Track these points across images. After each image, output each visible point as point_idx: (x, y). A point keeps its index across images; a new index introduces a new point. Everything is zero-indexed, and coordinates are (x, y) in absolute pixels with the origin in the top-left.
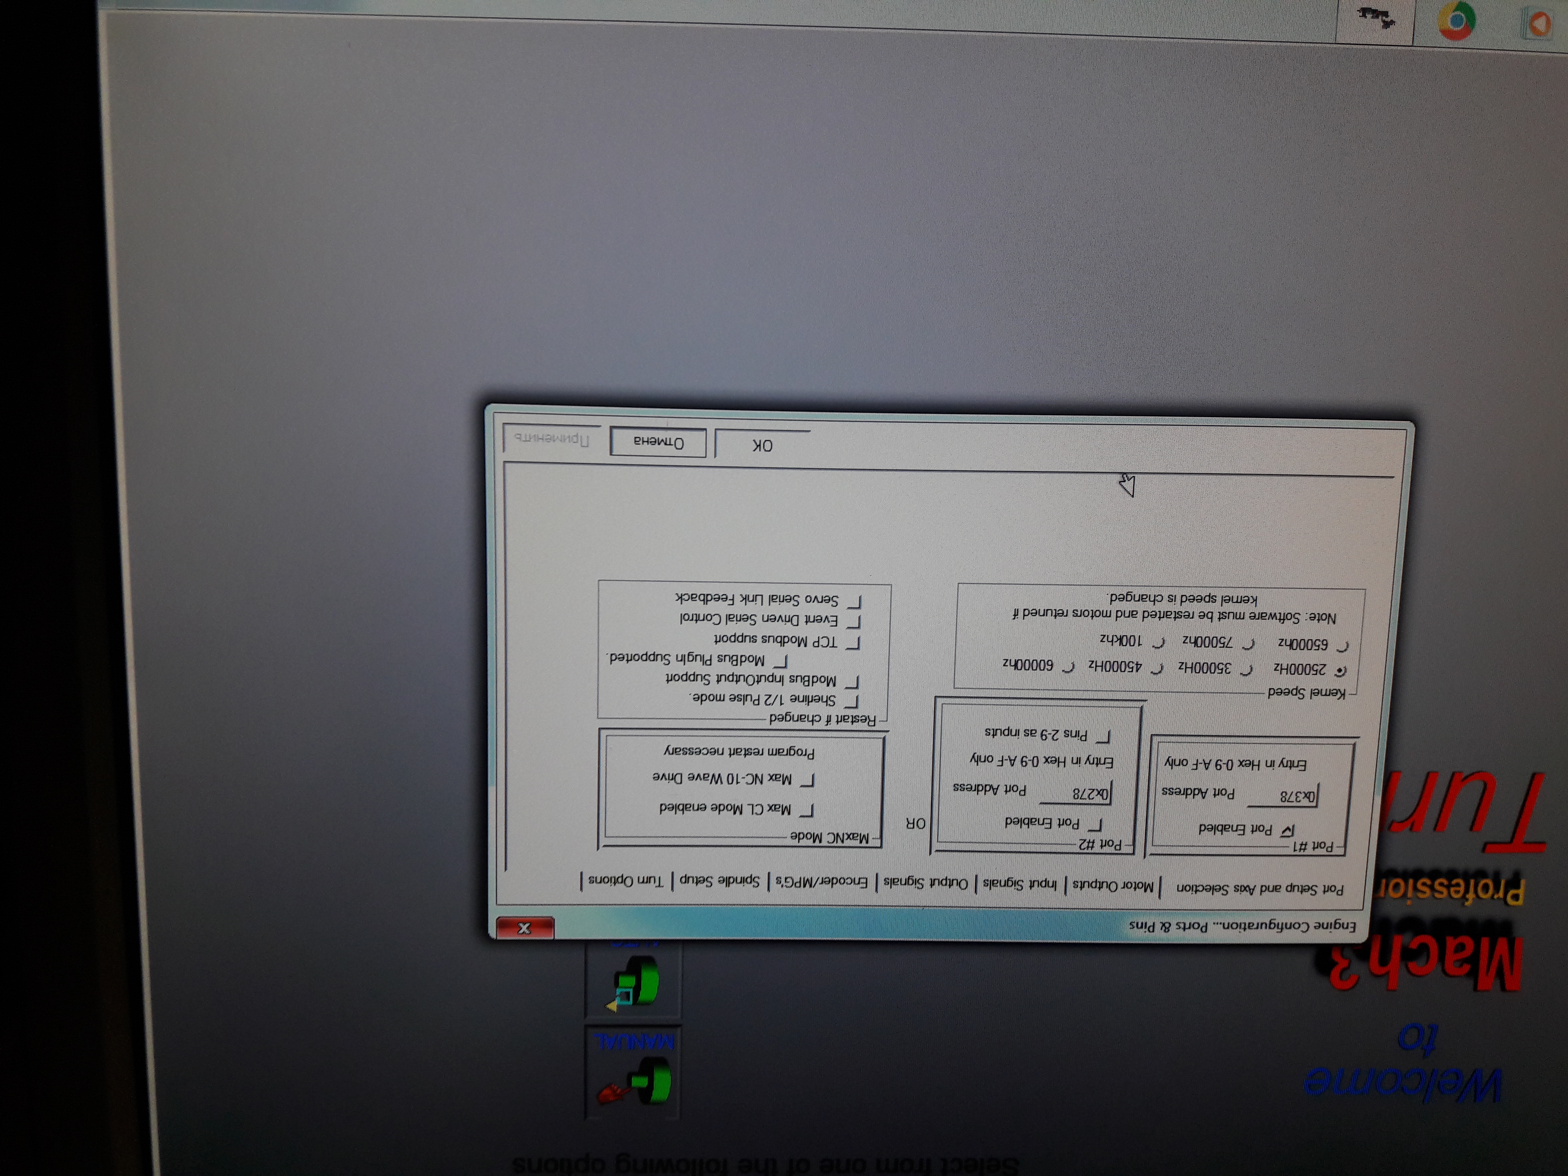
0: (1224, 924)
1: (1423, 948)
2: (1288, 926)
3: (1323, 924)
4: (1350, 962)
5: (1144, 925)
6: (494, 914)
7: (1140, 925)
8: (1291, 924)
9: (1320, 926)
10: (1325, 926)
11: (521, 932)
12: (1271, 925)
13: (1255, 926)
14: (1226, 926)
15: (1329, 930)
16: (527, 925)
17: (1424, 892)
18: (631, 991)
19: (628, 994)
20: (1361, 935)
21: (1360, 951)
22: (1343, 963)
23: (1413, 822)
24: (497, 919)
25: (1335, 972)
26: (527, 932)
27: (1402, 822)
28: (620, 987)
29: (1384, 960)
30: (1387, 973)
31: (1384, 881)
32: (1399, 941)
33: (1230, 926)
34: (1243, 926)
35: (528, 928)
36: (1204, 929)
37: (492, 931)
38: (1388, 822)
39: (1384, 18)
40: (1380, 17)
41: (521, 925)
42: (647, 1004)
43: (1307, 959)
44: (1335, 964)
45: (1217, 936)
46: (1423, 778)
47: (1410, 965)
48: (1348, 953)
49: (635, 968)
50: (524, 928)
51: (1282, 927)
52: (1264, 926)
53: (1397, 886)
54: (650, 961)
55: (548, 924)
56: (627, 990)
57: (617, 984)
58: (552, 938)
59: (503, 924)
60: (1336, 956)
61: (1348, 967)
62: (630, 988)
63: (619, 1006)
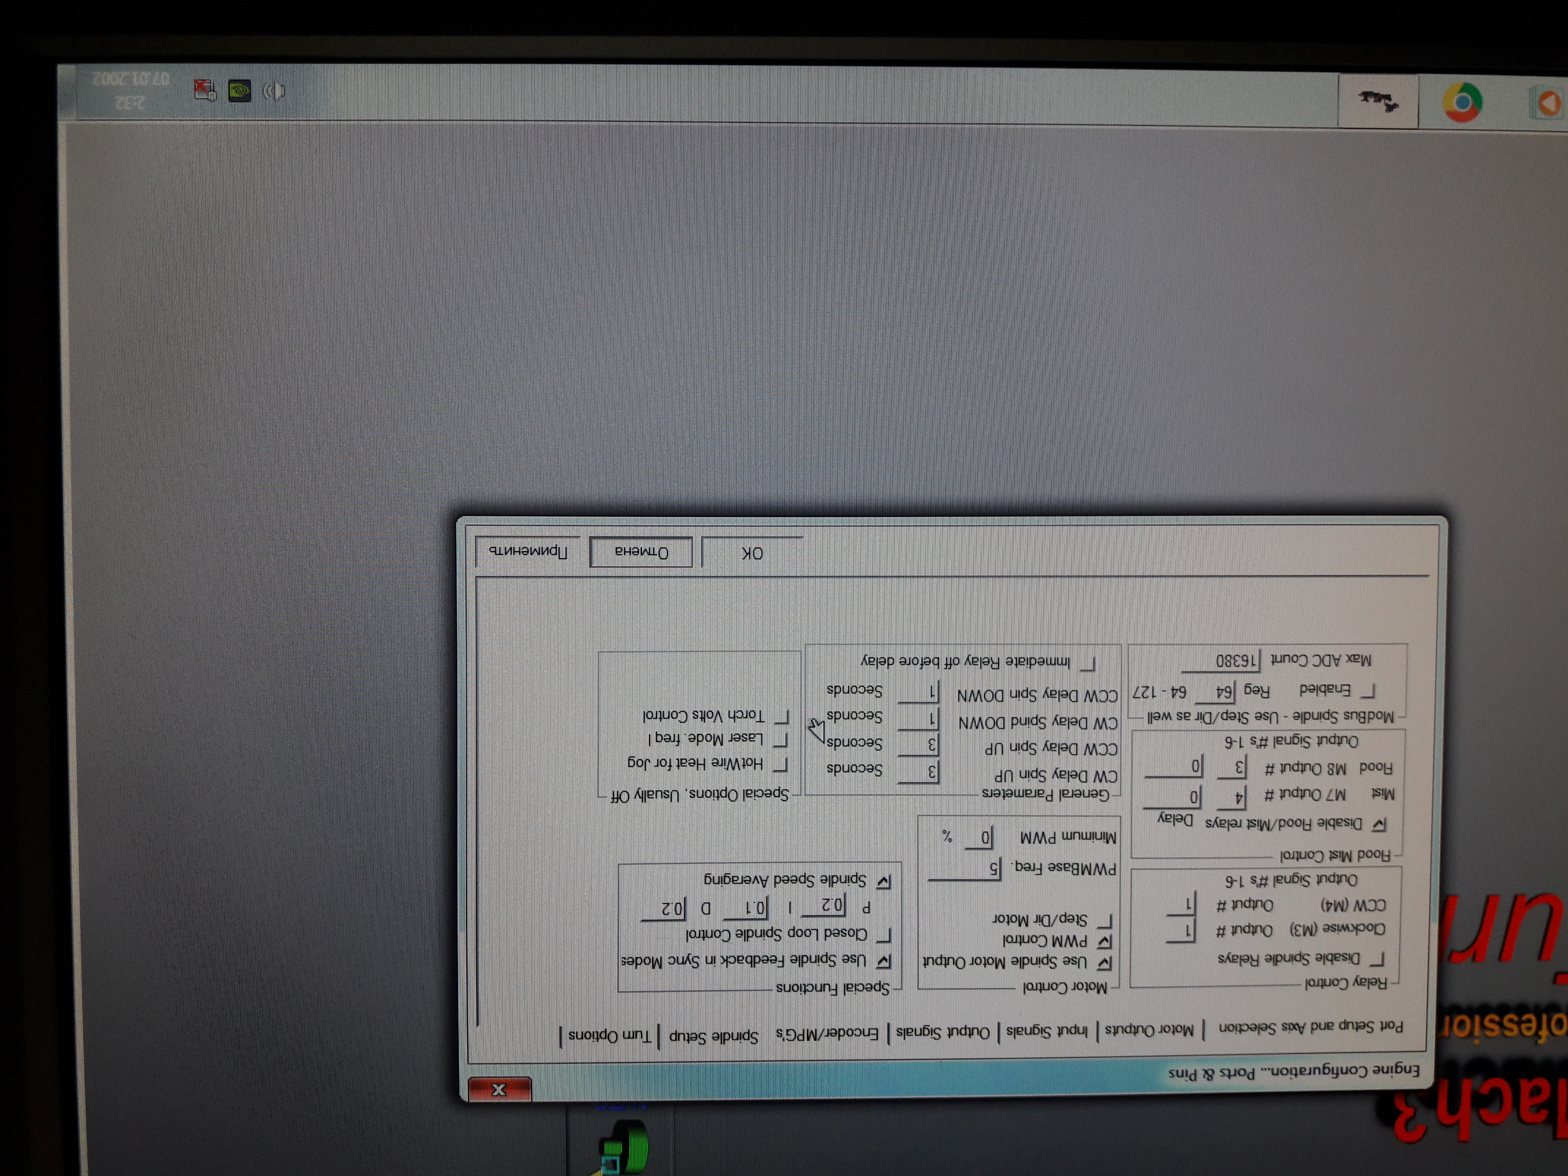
0: (1273, 1069)
1: (1496, 1093)
2: (1344, 1071)
3: (1383, 1067)
4: (1416, 1109)
5: (1184, 1074)
6: (465, 1074)
7: (1180, 1074)
8: (1347, 1068)
9: (1379, 1070)
10: (1385, 1070)
11: (495, 1094)
12: (1324, 1070)
13: (1307, 1072)
14: (1275, 1072)
15: (1390, 1074)
16: (502, 1086)
17: (1492, 1030)
18: (618, 1159)
19: (614, 1162)
20: (1426, 1080)
21: (1426, 1097)
22: (1407, 1112)
23: (1475, 951)
24: (468, 1080)
25: (1400, 1121)
26: (502, 1094)
27: (1463, 951)
28: (607, 1155)
29: (1453, 1108)
30: (1458, 1122)
31: (1447, 1018)
32: (1470, 1085)
33: (1279, 1072)
34: (1294, 1071)
35: (502, 1090)
36: (1251, 1076)
37: (464, 1093)
38: (1447, 952)
39: (1387, 101)
40: (1383, 101)
41: (495, 1086)
43: (1368, 1108)
44: (1399, 1113)
45: (1265, 1083)
46: (1483, 901)
47: (1483, 1112)
48: (1413, 1101)
49: (621, 1133)
50: (499, 1089)
51: (1337, 1073)
52: (1317, 1071)
53: (1462, 1024)
54: (638, 1126)
55: (525, 1085)
56: (614, 1158)
57: (602, 1151)
58: (530, 1101)
59: (476, 1085)
60: (1399, 1104)
61: (1414, 1117)
62: (616, 1155)
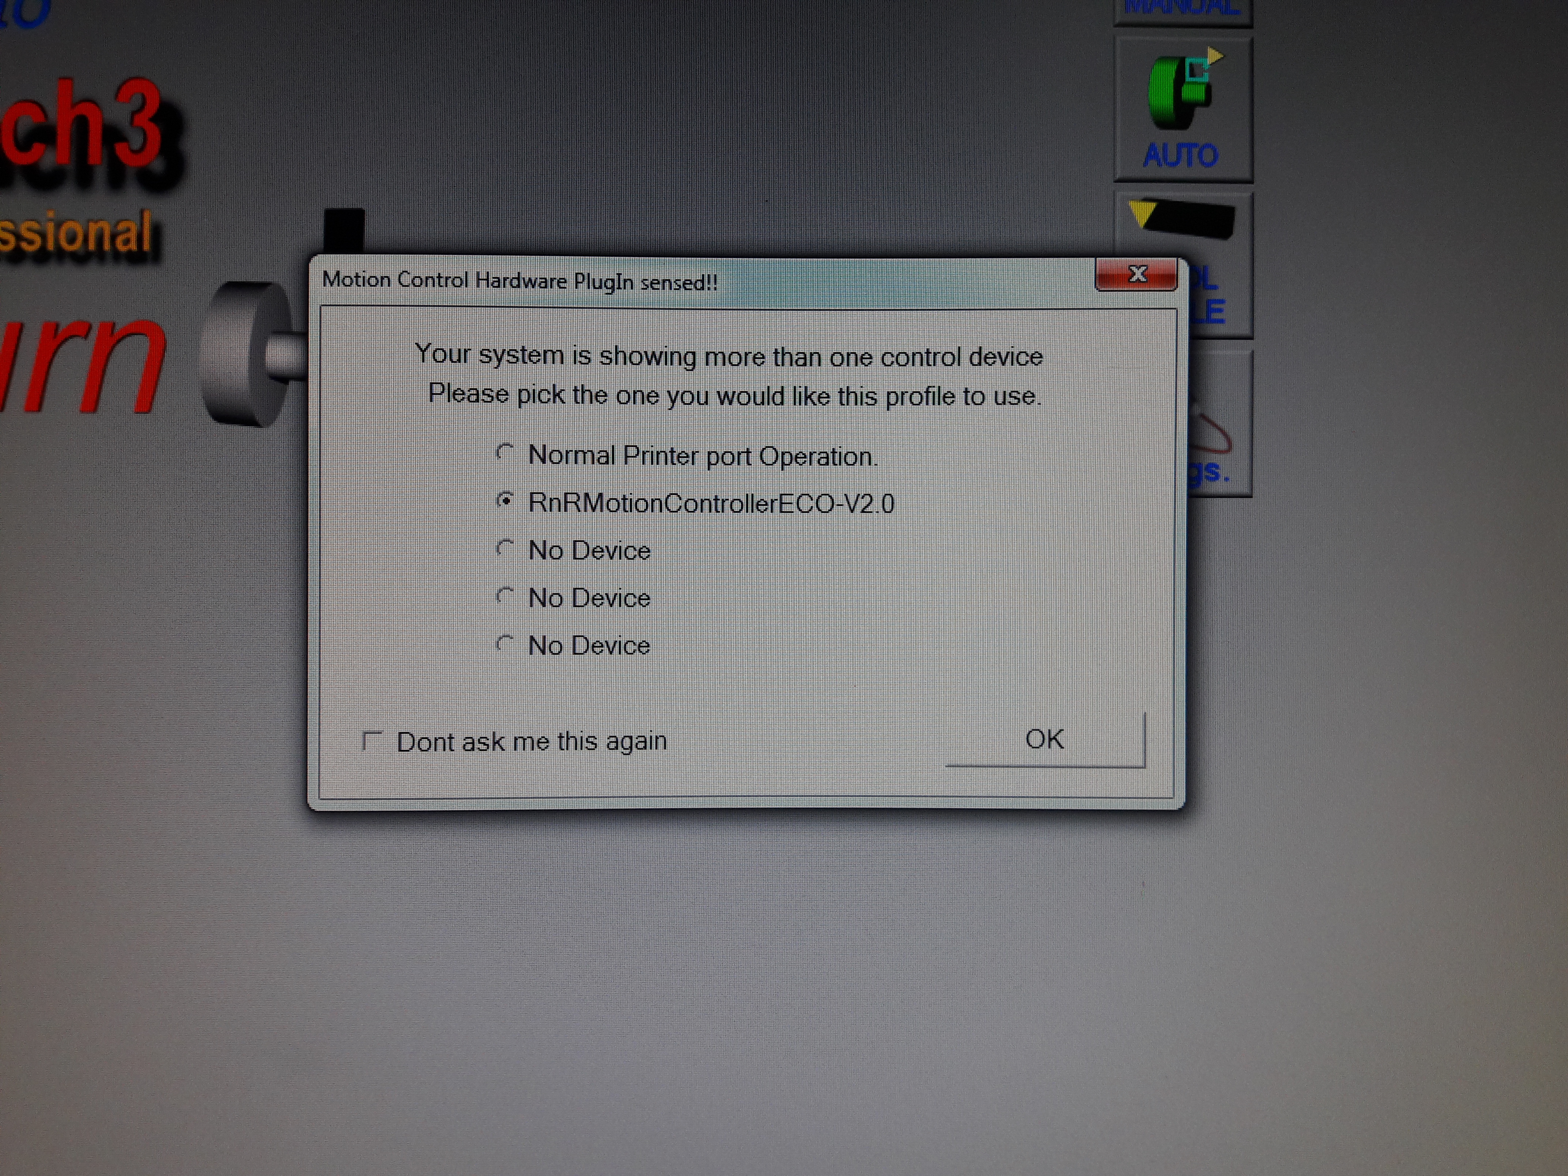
1: (24, 145)
4: (132, 123)
17: (29, 230)
19: (1192, 75)
22: (142, 119)
23: (55, 338)
25: (152, 108)
27: (71, 337)
28: (1203, 83)
29: (82, 124)
30: (74, 105)
31: (90, 246)
32: (59, 156)
42: (1164, 59)
44: (153, 119)
46: (45, 404)
47: (41, 119)
53: (72, 240)
60: (153, 132)
61: (134, 113)
63: (1205, 55)
